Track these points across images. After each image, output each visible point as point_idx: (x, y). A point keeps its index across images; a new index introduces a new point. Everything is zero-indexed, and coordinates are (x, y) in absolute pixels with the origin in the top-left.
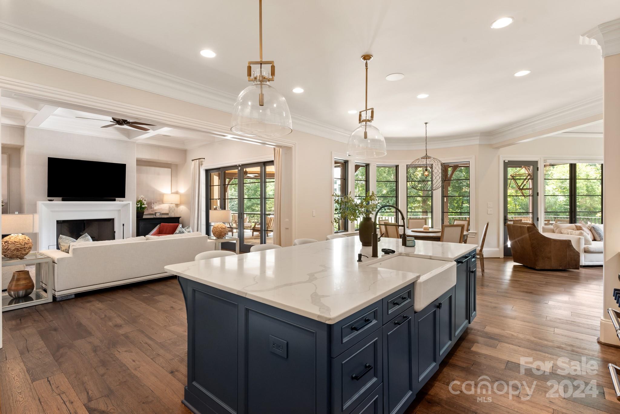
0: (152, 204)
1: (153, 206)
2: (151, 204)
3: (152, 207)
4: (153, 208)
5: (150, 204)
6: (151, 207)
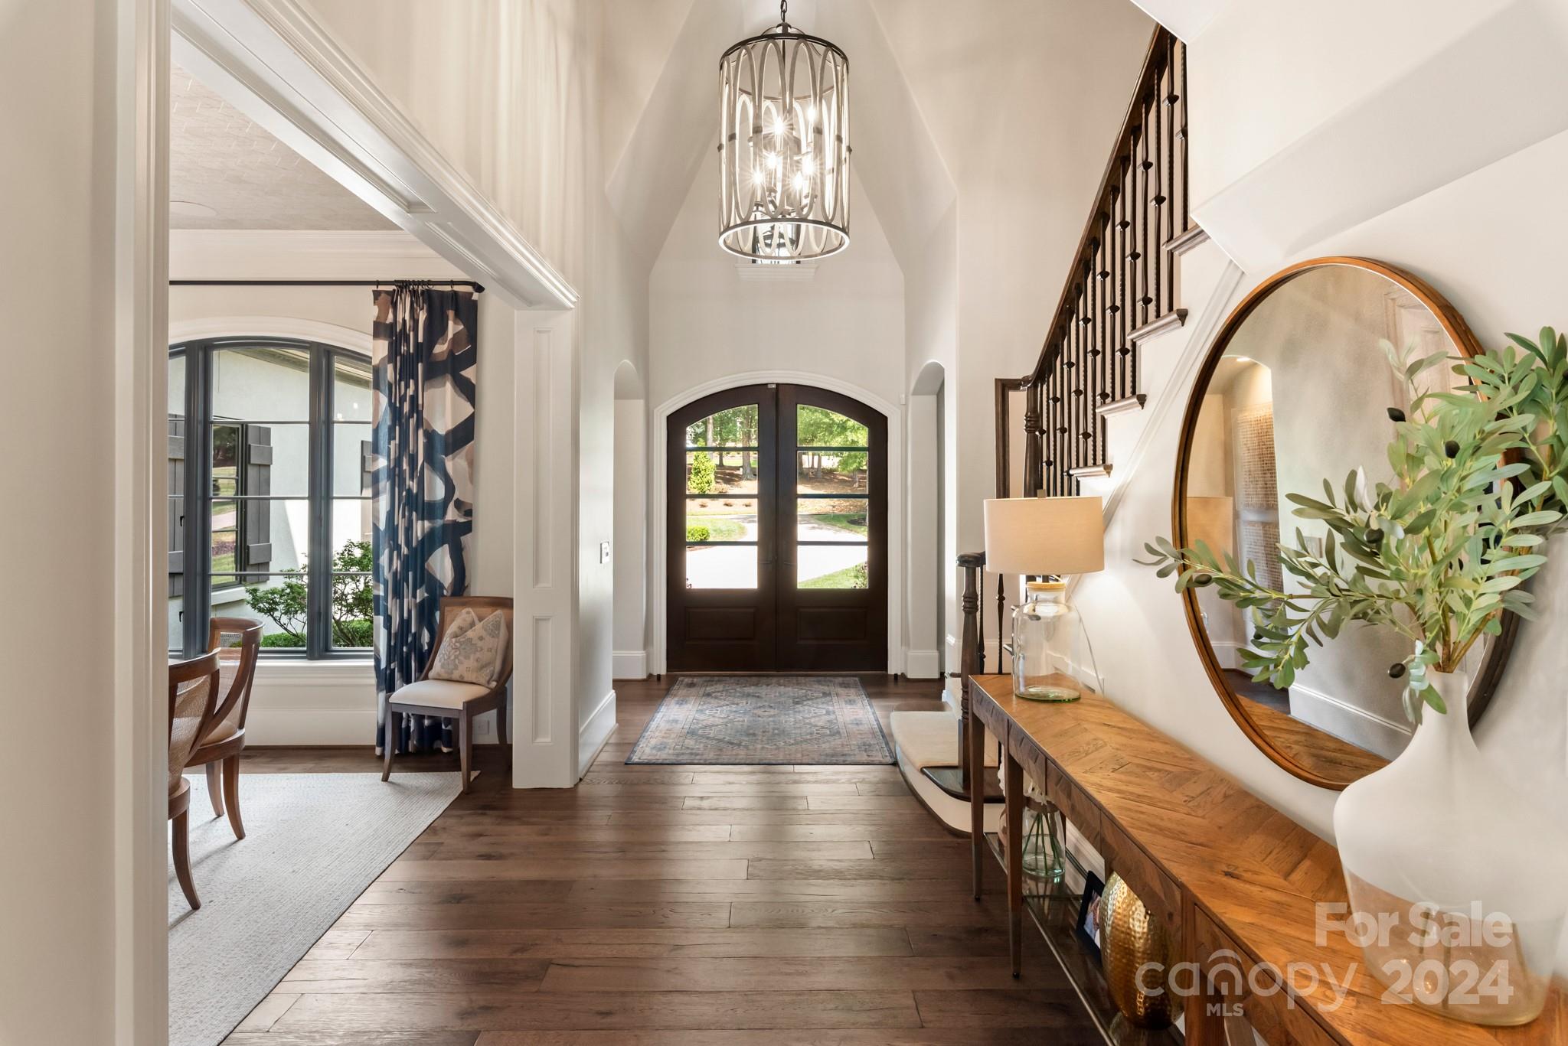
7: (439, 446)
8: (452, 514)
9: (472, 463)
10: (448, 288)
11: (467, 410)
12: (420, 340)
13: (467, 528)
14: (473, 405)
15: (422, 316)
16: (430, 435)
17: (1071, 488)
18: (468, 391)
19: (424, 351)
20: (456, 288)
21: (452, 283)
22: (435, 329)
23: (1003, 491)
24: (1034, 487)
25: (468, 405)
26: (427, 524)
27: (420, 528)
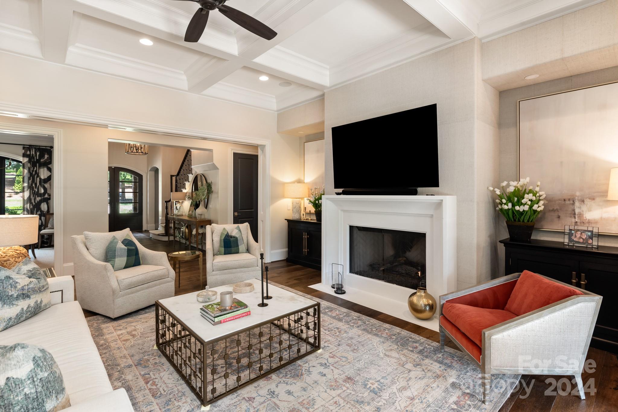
0: (577, 204)
1: (580, 208)
2: (573, 204)
3: (577, 211)
4: (580, 215)
5: (567, 202)
6: (574, 210)
7: (42, 181)
8: (46, 196)
9: (50, 185)
10: (45, 148)
11: (49, 174)
12: (38, 158)
13: (50, 199)
14: (51, 173)
15: (38, 154)
16: (40, 179)
17: (181, 191)
18: (50, 170)
19: (38, 161)
20: (47, 148)
21: (46, 147)
22: (41, 156)
23: (172, 191)
24: (176, 191)
25: (50, 173)
26: (40, 198)
27: (38, 199)
